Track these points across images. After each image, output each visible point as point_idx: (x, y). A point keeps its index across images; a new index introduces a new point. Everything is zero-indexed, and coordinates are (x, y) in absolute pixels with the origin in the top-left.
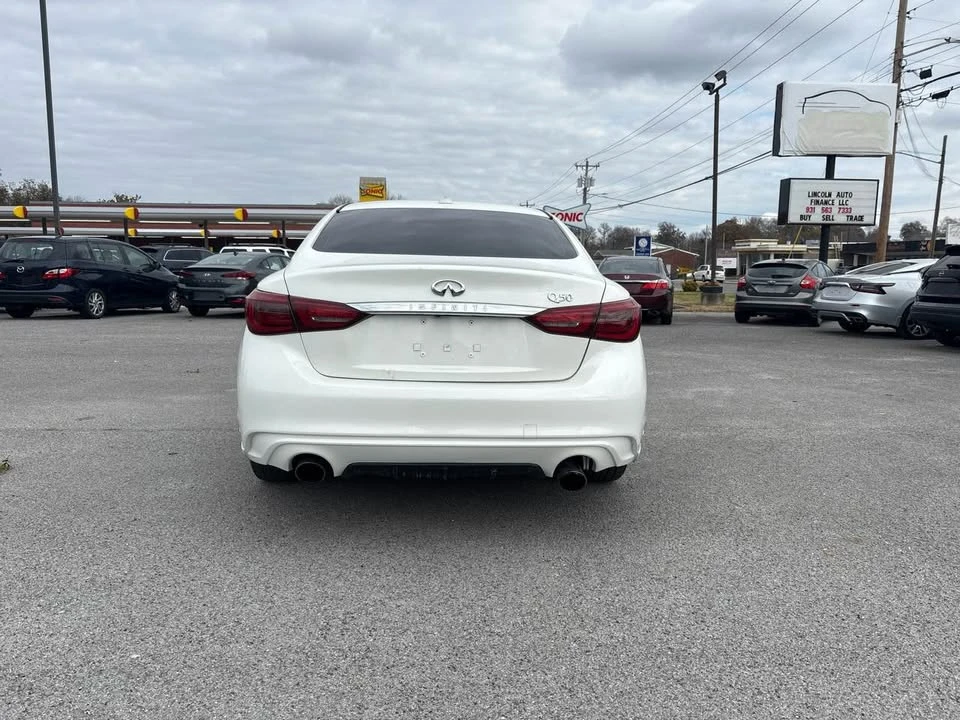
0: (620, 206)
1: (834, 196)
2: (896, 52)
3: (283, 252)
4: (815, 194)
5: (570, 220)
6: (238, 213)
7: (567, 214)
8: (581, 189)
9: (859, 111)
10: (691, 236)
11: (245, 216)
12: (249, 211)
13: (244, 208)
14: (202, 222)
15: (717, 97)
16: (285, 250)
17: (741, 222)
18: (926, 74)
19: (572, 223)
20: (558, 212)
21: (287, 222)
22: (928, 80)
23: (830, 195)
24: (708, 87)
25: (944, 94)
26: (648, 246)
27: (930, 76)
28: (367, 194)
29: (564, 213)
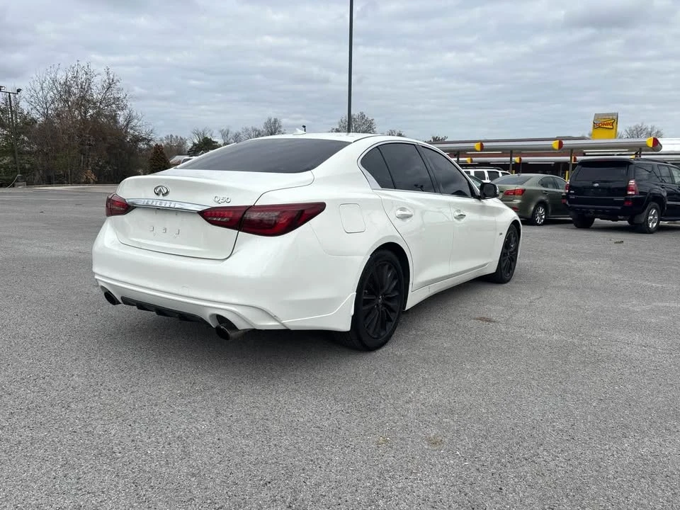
3: (498, 173)
6: (477, 146)
11: (482, 148)
12: (484, 144)
13: (481, 142)
14: (456, 153)
16: (500, 172)
21: (514, 151)
28: (599, 127)
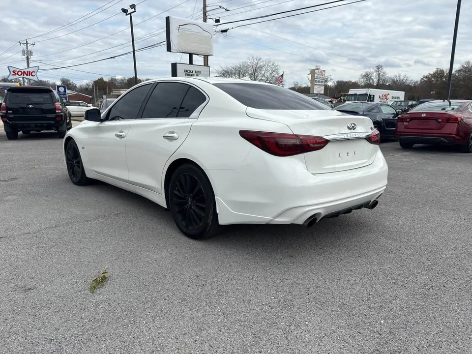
0: (55, 69)
1: (194, 72)
2: (204, 9)
4: (187, 71)
5: (27, 75)
7: (24, 72)
8: (25, 57)
9: (199, 34)
10: (81, 86)
15: (131, 17)
17: (106, 79)
18: (217, 21)
19: (28, 77)
20: (18, 70)
22: (218, 23)
23: (192, 72)
24: (125, 11)
25: (226, 31)
26: (65, 91)
27: (219, 22)
29: (22, 71)
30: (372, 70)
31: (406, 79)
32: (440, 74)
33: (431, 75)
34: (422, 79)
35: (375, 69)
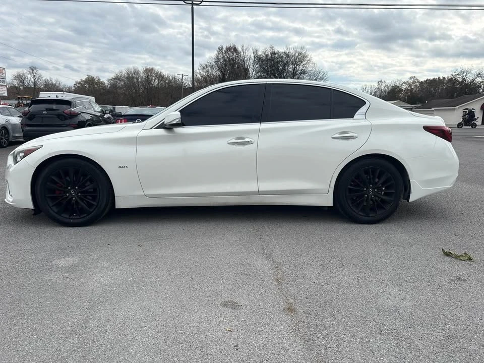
30: (25, 71)
31: (59, 84)
32: (91, 81)
33: (83, 81)
34: (75, 84)
35: (29, 70)
